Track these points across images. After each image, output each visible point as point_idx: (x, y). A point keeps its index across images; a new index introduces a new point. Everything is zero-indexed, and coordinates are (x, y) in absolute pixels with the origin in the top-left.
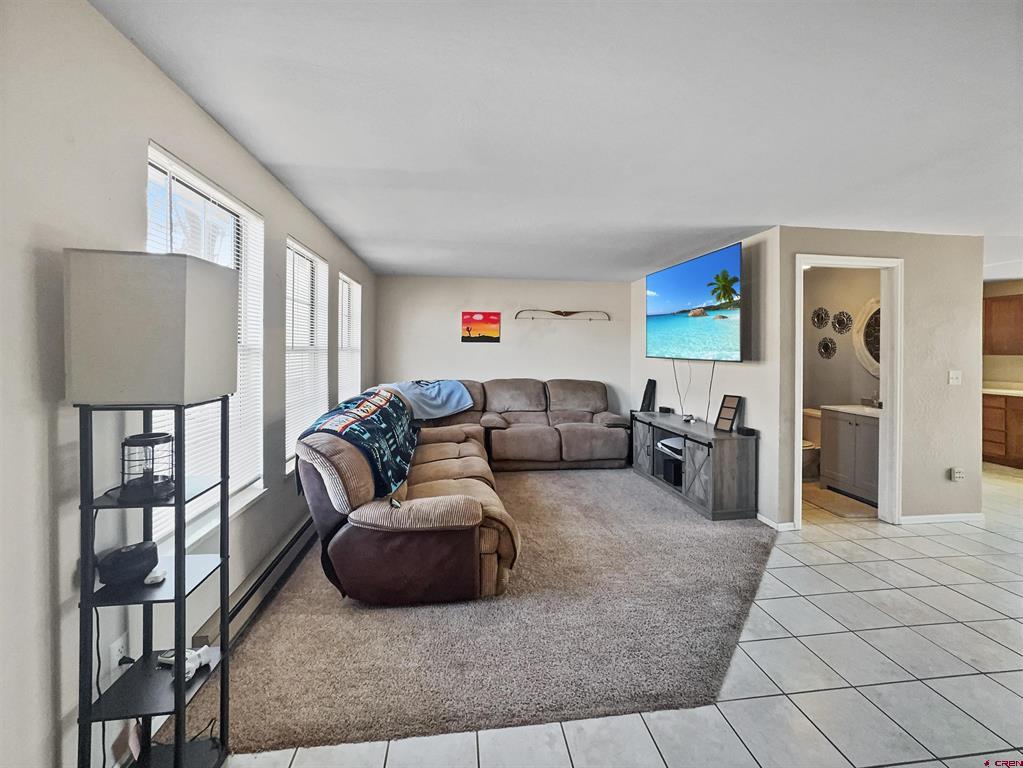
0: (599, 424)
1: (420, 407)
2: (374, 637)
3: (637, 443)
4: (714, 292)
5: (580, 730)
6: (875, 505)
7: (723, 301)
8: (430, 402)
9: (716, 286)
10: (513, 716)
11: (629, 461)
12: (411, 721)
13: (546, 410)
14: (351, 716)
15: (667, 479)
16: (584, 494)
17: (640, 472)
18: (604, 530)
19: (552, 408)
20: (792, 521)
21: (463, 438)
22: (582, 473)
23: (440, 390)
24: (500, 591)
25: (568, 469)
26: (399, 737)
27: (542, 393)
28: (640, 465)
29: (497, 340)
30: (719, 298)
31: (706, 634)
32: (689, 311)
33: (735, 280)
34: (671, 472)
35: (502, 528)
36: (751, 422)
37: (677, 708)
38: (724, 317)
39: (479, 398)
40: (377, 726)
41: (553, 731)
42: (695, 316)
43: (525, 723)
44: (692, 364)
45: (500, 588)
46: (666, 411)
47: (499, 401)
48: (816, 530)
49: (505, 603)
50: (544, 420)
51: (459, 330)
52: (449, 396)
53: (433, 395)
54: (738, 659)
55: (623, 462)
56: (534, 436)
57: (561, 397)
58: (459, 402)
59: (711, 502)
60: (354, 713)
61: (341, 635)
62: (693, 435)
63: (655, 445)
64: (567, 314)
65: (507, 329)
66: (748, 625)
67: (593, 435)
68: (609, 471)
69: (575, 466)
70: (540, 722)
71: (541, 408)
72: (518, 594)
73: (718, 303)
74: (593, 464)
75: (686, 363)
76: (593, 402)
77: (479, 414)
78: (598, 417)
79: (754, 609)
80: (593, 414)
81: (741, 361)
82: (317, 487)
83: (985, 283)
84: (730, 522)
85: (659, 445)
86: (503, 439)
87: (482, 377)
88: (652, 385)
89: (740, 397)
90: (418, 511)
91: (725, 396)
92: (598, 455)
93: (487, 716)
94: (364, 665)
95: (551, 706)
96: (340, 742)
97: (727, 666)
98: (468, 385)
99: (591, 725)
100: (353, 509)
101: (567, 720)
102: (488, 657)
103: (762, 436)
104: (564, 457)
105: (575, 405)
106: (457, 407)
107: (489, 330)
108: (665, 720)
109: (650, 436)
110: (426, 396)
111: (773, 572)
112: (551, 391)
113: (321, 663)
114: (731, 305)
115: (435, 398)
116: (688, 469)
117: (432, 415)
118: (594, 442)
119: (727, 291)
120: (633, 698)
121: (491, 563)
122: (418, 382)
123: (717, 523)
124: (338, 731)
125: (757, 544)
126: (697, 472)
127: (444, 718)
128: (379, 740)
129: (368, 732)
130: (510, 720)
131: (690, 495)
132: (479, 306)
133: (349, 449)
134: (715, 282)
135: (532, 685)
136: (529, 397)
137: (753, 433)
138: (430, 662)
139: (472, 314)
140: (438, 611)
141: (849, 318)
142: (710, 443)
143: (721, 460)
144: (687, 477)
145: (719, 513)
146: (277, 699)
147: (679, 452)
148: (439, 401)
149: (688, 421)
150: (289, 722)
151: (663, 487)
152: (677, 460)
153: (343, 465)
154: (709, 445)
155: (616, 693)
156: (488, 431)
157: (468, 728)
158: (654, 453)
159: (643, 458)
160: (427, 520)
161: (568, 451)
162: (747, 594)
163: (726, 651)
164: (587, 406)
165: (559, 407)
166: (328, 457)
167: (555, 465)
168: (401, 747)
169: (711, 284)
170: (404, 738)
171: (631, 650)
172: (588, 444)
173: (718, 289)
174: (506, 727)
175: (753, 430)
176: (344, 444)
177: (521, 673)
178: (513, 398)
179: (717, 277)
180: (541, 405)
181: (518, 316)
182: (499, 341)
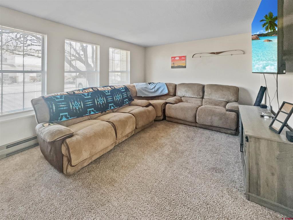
4: (264, 25)
7: (270, 31)
8: (149, 90)
9: (265, 22)
13: (202, 98)
19: (205, 97)
23: (155, 86)
25: (201, 128)
27: (201, 90)
29: (185, 67)
30: (267, 29)
33: (277, 18)
38: (270, 41)
39: (172, 90)
47: (180, 93)
50: (200, 102)
51: (170, 64)
52: (159, 88)
57: (210, 93)
58: (162, 91)
64: (218, 53)
65: (189, 62)
69: (204, 127)
73: (267, 32)
74: (214, 128)
76: (227, 97)
77: (171, 97)
80: (228, 102)
87: (177, 82)
98: (168, 85)
104: (197, 121)
105: (217, 97)
106: (161, 93)
107: (182, 63)
110: (148, 88)
112: (206, 89)
114: (274, 33)
117: (147, 95)
119: (272, 24)
122: (150, 83)
132: (178, 54)
134: (264, 19)
136: (194, 91)
139: (175, 57)
148: (153, 90)
161: (200, 119)
165: (208, 97)
167: (193, 124)
169: (262, 20)
172: (210, 118)
173: (266, 23)
178: (186, 91)
179: (266, 16)
180: (200, 95)
181: (194, 56)
182: (186, 68)
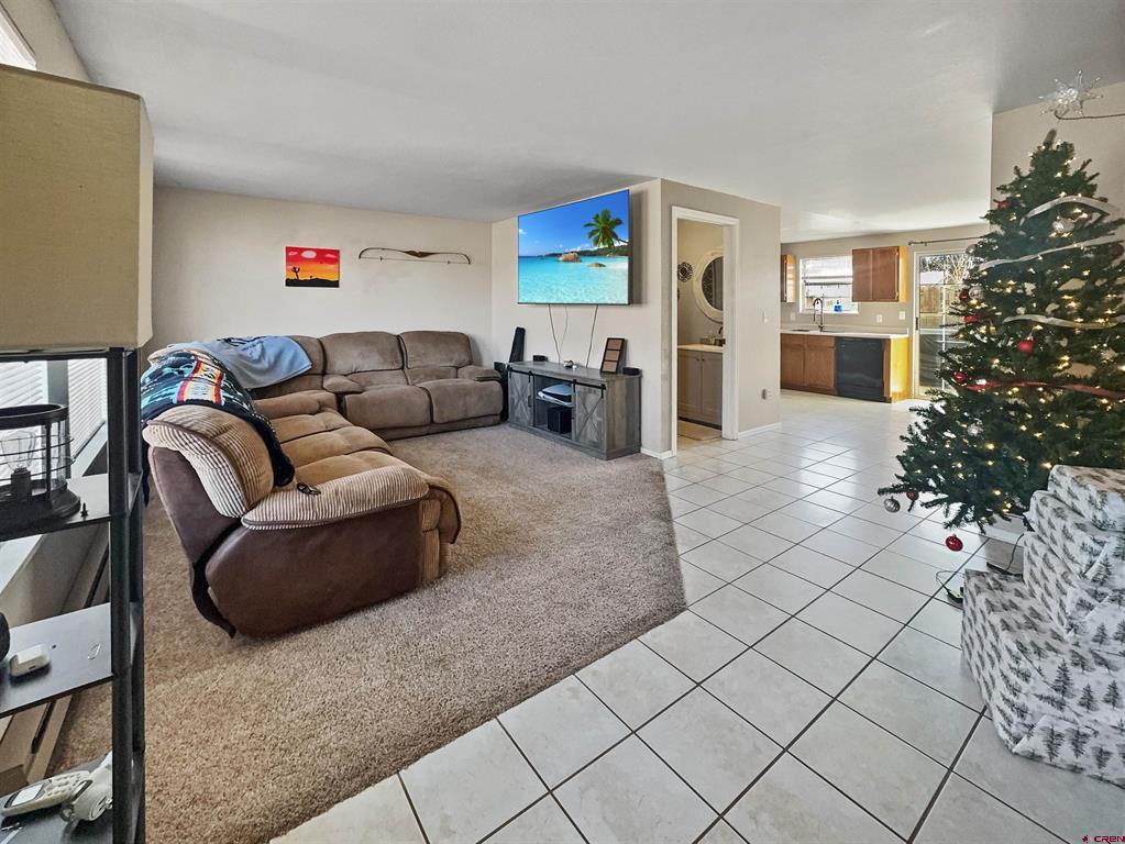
0: (466, 379)
1: (242, 373)
2: (304, 671)
3: (513, 395)
4: (591, 235)
5: (594, 673)
6: (720, 428)
7: (602, 247)
8: (254, 366)
9: (594, 228)
10: (527, 686)
11: (504, 416)
12: (414, 740)
13: (402, 368)
14: (331, 769)
15: (552, 428)
16: (470, 456)
17: (520, 427)
18: (512, 488)
19: (410, 364)
20: (670, 449)
21: (317, 407)
22: (457, 435)
23: (263, 350)
24: (443, 570)
25: (438, 433)
26: (406, 764)
27: (398, 348)
28: (518, 419)
29: (335, 284)
30: (596, 242)
31: (653, 556)
32: (561, 255)
33: (618, 222)
34: (558, 421)
35: (445, 496)
36: (632, 363)
37: (663, 623)
38: (601, 265)
39: (318, 357)
40: (375, 764)
41: (571, 685)
42: (566, 261)
43: (541, 689)
44: (569, 309)
45: (444, 567)
46: (540, 359)
47: (343, 360)
48: (686, 454)
49: (451, 583)
50: (402, 379)
51: (282, 271)
52: (279, 356)
53: (256, 356)
54: (685, 569)
55: (498, 417)
56: (399, 399)
57: (421, 352)
58: (292, 363)
59: (605, 443)
60: (330, 765)
61: (248, 686)
62: (584, 378)
63: (535, 394)
64: (423, 255)
65: (347, 270)
66: (679, 541)
67: (464, 392)
68: (485, 429)
69: (448, 428)
70: (556, 681)
71: (396, 366)
72: (461, 569)
73: (596, 248)
74: (466, 424)
75: (562, 309)
76: (456, 356)
77: (318, 379)
78: (464, 371)
79: (676, 527)
80: (457, 368)
81: (629, 304)
82: (187, 486)
83: (782, 245)
84: (623, 459)
85: (541, 394)
86: (362, 404)
87: (317, 331)
88: (520, 334)
89: (623, 340)
90: (349, 492)
91: (609, 339)
92: (472, 413)
93: (499, 699)
94: (309, 708)
95: (558, 663)
96: (330, 805)
97: (680, 577)
98: (302, 342)
99: (601, 665)
100: (251, 507)
101: (578, 669)
102: (465, 642)
103: (644, 374)
104: (435, 419)
105: (437, 359)
106: (290, 370)
108: (659, 635)
109: (529, 387)
110: (246, 358)
111: (674, 493)
112: (408, 345)
113: (240, 730)
114: (614, 252)
115: (258, 361)
116: (578, 414)
117: (259, 384)
118: (468, 398)
119: (607, 233)
120: (625, 629)
121: (433, 540)
122: (228, 340)
123: (612, 461)
124: (322, 793)
125: (652, 473)
126: (588, 416)
127: (454, 720)
128: (386, 777)
129: (365, 775)
130: (524, 693)
131: (581, 439)
132: (311, 238)
133: (239, 424)
134: (593, 222)
135: (528, 651)
136: (382, 353)
137: (636, 372)
138: (399, 672)
140: (373, 615)
141: (690, 268)
142: (603, 385)
143: (613, 400)
144: (576, 424)
145: (613, 453)
146: (194, 802)
147: (568, 399)
148: (265, 364)
149: (570, 367)
150: (237, 819)
151: (548, 438)
152: (566, 407)
153: (235, 447)
154: (603, 387)
155: (610, 630)
156: (340, 396)
157: (485, 719)
158: (536, 404)
159: (522, 411)
160: (363, 501)
161: (441, 412)
162: (665, 515)
163: (674, 564)
164: (451, 360)
165: (418, 363)
166: (211, 439)
167: (424, 430)
168: (415, 773)
169: (589, 225)
170: (416, 760)
171: (601, 588)
172: (461, 403)
173: (597, 231)
174: (525, 700)
175: (637, 370)
176: (229, 419)
177: (510, 645)
178: (362, 355)
179: (597, 216)
180: (397, 362)
181: (363, 255)
182: (337, 286)
